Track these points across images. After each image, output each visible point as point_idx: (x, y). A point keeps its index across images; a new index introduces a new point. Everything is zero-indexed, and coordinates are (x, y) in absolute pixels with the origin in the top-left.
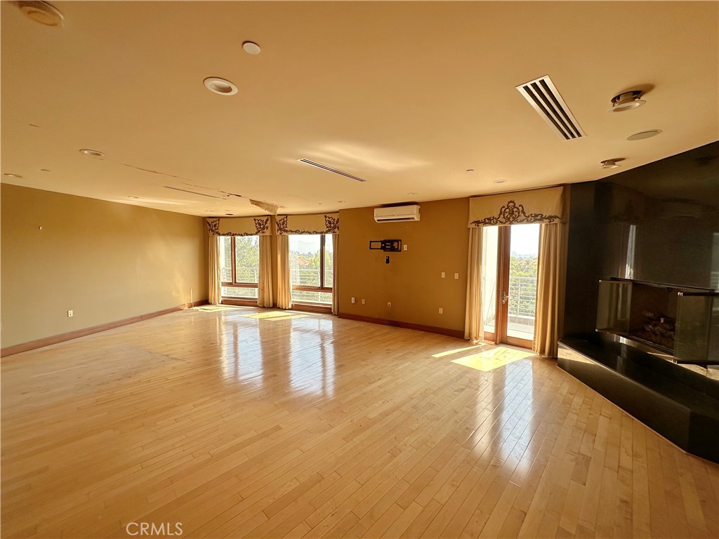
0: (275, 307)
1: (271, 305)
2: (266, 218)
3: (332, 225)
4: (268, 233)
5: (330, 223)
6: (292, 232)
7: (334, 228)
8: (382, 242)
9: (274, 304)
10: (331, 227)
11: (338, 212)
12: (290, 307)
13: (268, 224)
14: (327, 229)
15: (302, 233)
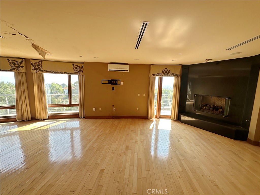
0: (34, 119)
1: (30, 118)
2: (21, 60)
3: (78, 70)
4: (23, 70)
5: (77, 68)
6: (47, 72)
7: (80, 71)
8: (109, 81)
9: (32, 118)
10: (77, 71)
11: (83, 63)
12: (47, 118)
13: (23, 64)
14: (75, 72)
15: (55, 73)
